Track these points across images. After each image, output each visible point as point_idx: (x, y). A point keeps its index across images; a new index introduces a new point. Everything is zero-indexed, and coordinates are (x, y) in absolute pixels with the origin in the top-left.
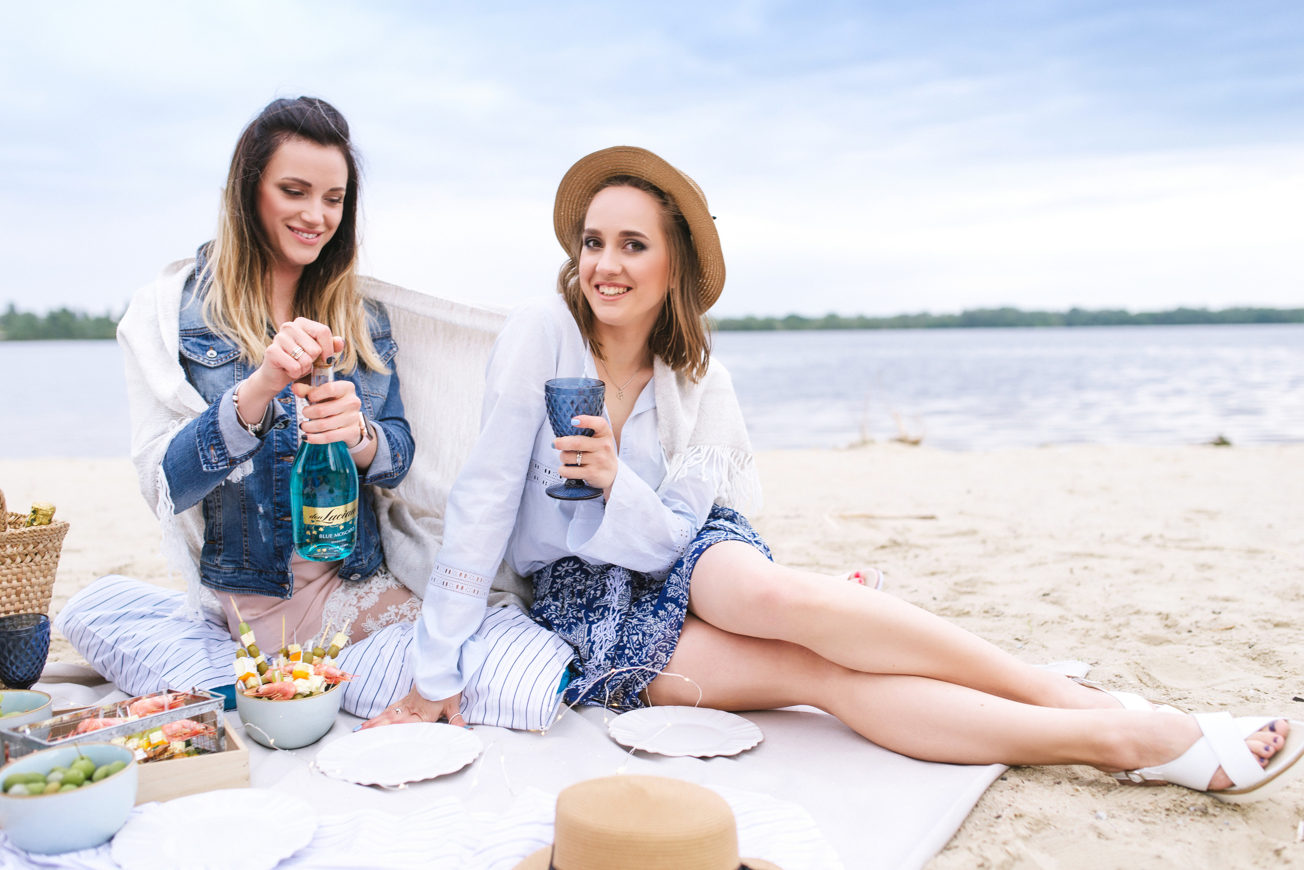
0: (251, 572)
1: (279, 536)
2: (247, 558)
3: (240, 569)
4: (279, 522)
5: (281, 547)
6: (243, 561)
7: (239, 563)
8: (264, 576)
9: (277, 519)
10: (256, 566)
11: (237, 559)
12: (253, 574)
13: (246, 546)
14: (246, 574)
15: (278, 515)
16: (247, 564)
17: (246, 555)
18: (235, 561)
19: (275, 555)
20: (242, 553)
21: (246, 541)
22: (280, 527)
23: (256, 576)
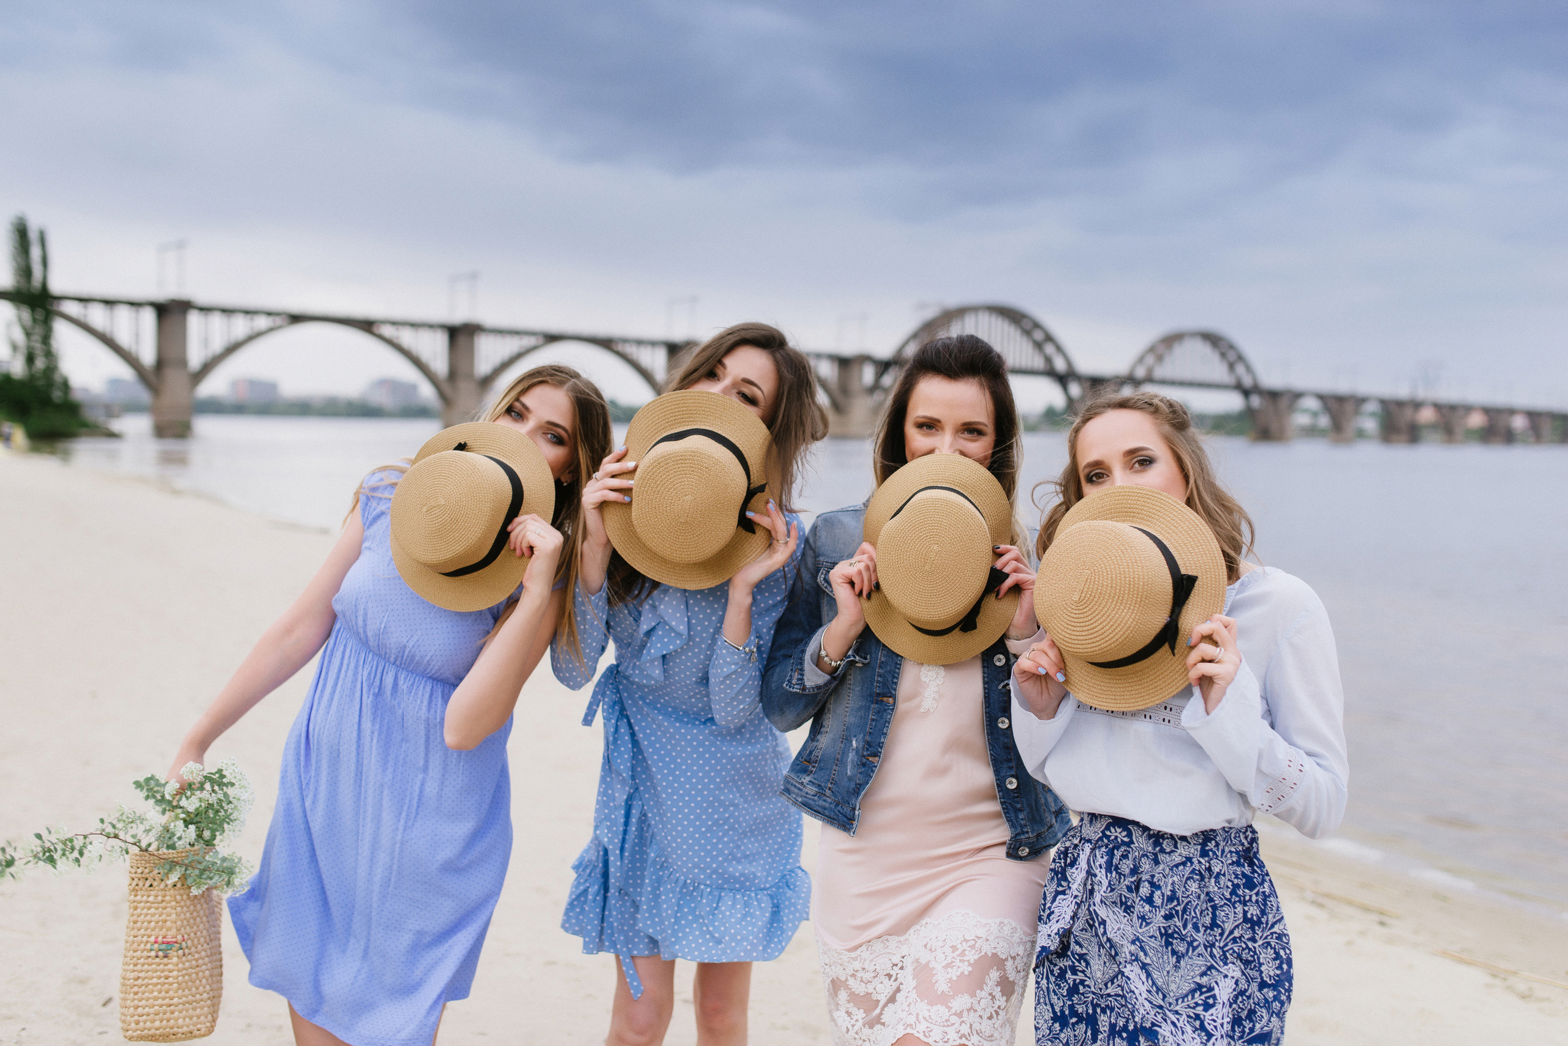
0: (829, 800)
1: (860, 773)
2: (830, 786)
3: (821, 794)
4: (864, 760)
5: (860, 785)
6: (826, 787)
7: (822, 789)
8: (839, 808)
9: (864, 756)
10: (836, 797)
11: (823, 785)
12: (831, 803)
13: (834, 774)
14: (825, 801)
15: (865, 753)
16: (829, 792)
17: (831, 783)
18: (819, 785)
19: (854, 790)
20: (829, 781)
21: (835, 770)
22: (864, 765)
23: (833, 806)
